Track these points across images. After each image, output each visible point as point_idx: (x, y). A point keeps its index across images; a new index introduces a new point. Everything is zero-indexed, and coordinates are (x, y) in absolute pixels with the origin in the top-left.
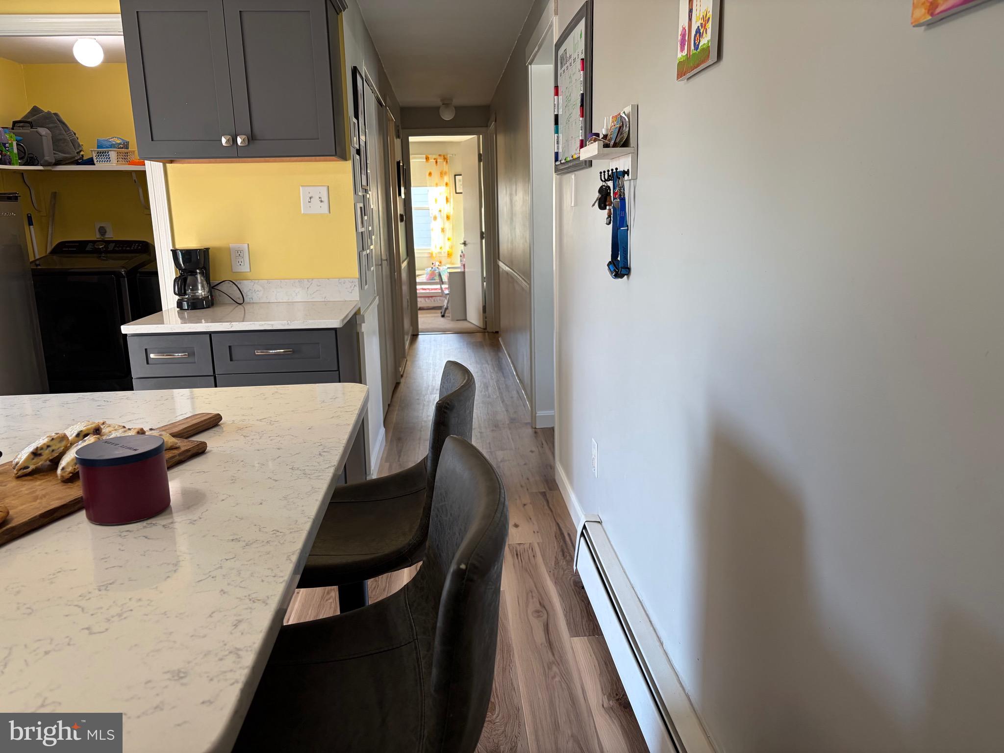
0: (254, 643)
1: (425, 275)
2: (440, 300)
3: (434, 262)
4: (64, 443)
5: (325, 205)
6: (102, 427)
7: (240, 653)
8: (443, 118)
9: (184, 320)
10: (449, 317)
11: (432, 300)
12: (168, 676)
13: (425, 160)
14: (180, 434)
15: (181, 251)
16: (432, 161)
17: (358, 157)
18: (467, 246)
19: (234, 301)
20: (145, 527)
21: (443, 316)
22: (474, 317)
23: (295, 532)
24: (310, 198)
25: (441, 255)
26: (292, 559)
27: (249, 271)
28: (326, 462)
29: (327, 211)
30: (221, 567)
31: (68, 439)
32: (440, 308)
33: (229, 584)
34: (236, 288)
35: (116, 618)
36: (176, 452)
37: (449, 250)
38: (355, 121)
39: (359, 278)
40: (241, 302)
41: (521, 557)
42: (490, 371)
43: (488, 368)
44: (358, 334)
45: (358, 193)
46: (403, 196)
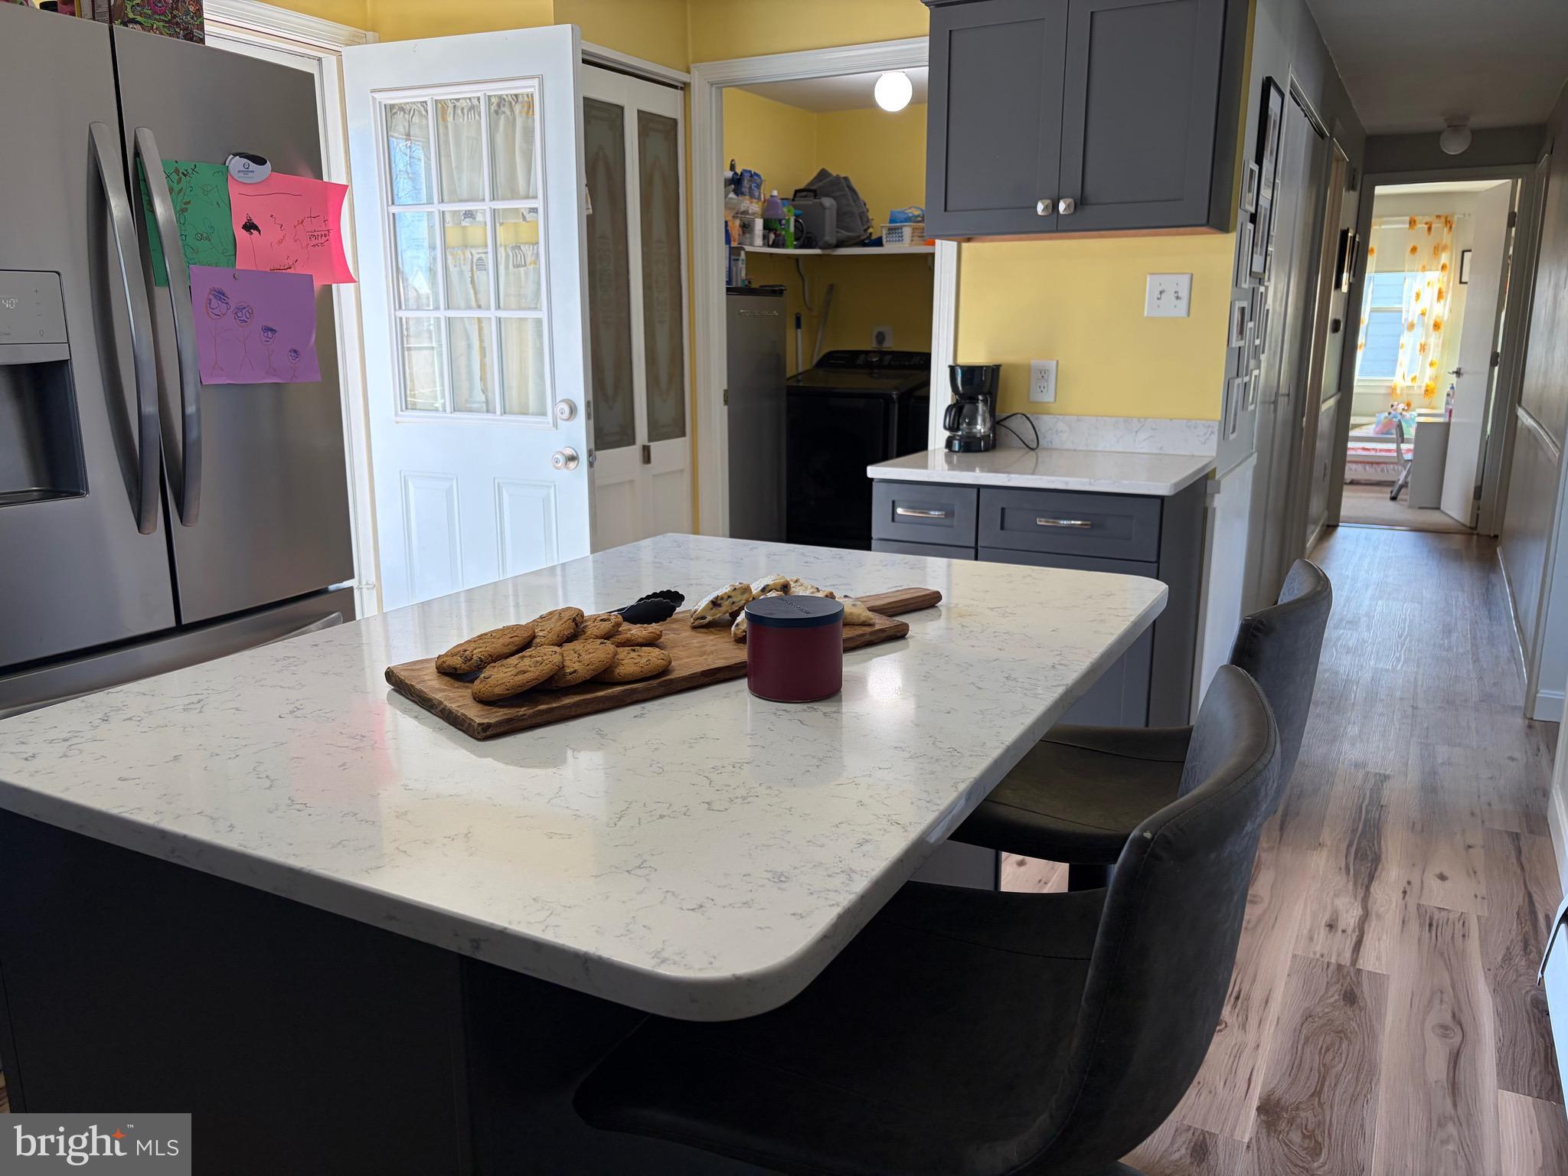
0: (873, 870)
1: (1374, 426)
2: (1394, 469)
3: (1395, 403)
4: (746, 596)
5: (1184, 302)
6: (792, 585)
7: (854, 875)
8: (1446, 151)
9: (951, 466)
10: (1406, 500)
11: (1379, 470)
12: (769, 875)
13: (1407, 226)
14: (881, 609)
15: (962, 367)
16: (1421, 226)
17: (1250, 226)
18: (1462, 378)
19: (1025, 444)
20: (805, 710)
21: (1393, 499)
22: (1455, 505)
23: (976, 756)
24: (1161, 293)
25: (1411, 392)
26: (958, 788)
27: (1052, 400)
28: (1056, 678)
29: (1183, 312)
30: (870, 776)
31: (751, 592)
32: (1391, 484)
33: (871, 797)
34: (1030, 425)
35: (739, 801)
36: (868, 629)
37: (1431, 384)
38: (1256, 168)
39: (1220, 422)
40: (1034, 445)
41: (1437, 929)
42: (1463, 603)
43: (1461, 600)
44: (1205, 511)
45: (1241, 284)
46: (1345, 288)
